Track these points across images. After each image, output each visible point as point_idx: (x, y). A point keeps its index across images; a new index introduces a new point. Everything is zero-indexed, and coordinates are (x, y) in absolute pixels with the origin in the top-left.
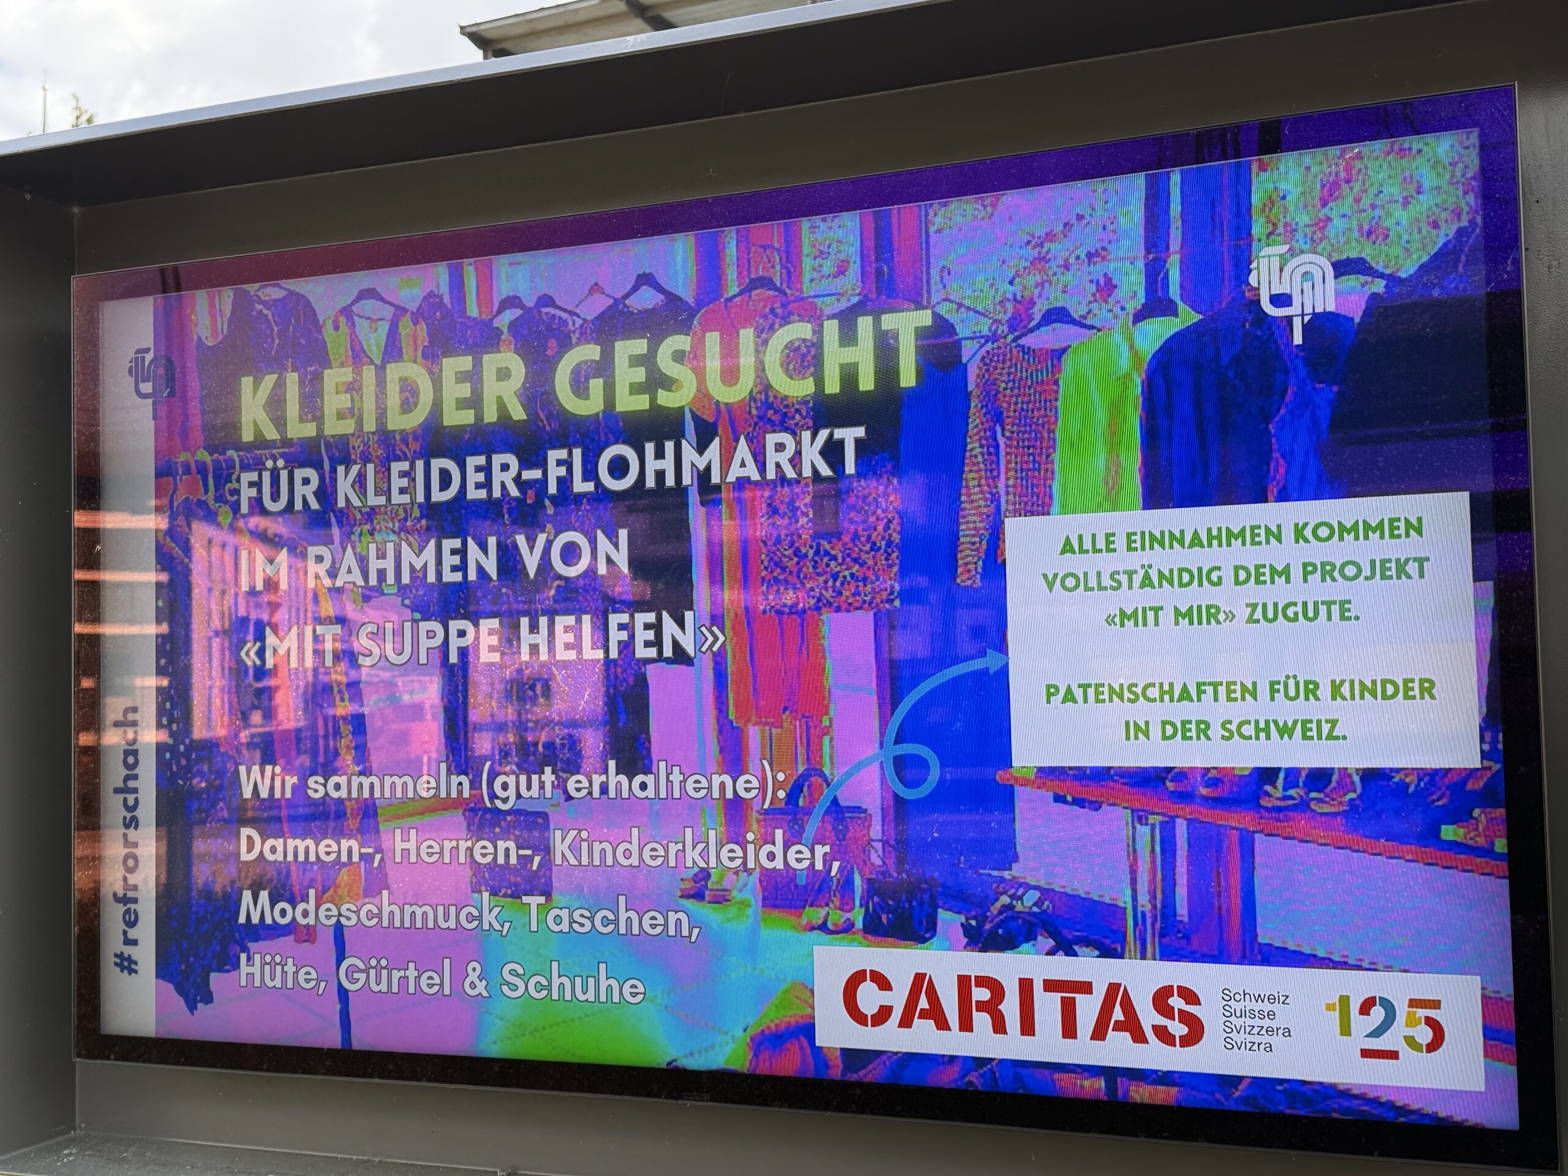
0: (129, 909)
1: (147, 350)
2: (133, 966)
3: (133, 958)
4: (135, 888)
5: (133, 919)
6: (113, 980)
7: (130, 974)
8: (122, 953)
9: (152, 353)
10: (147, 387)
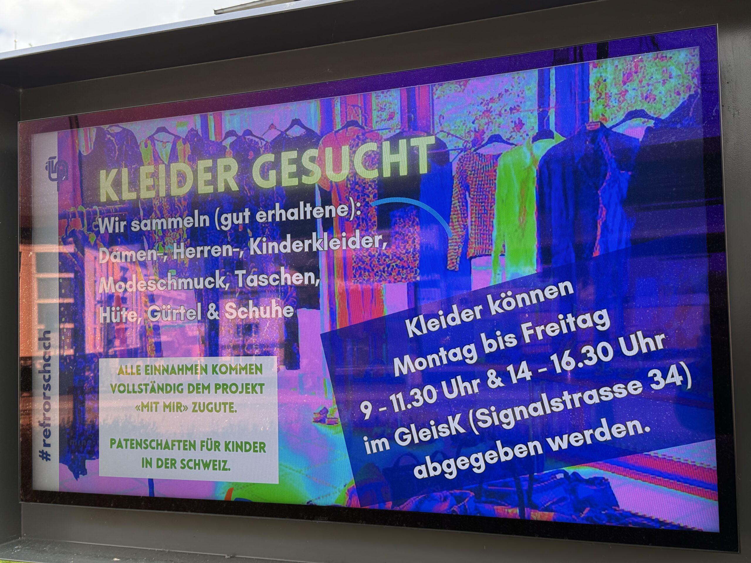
0: (46, 429)
1: (55, 158)
2: (48, 457)
3: (48, 453)
4: (49, 419)
5: (48, 434)
6: (38, 463)
7: (47, 461)
8: (43, 451)
9: (57, 159)
10: (54, 176)
